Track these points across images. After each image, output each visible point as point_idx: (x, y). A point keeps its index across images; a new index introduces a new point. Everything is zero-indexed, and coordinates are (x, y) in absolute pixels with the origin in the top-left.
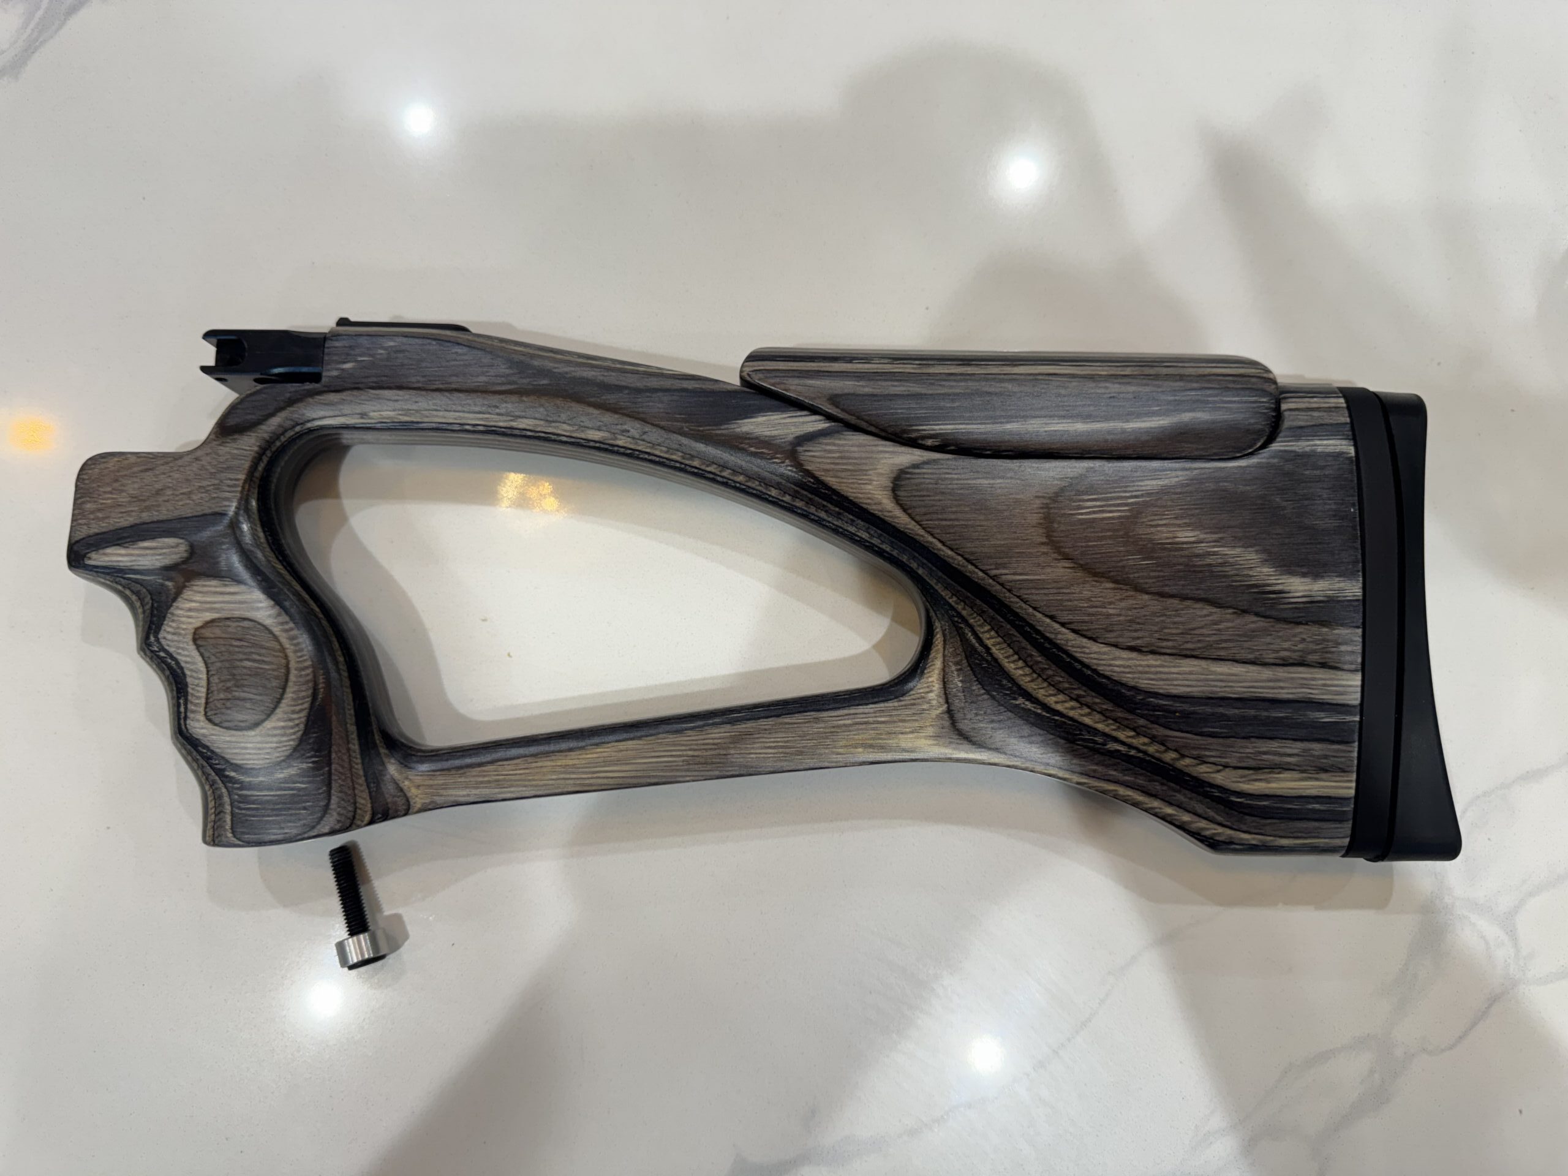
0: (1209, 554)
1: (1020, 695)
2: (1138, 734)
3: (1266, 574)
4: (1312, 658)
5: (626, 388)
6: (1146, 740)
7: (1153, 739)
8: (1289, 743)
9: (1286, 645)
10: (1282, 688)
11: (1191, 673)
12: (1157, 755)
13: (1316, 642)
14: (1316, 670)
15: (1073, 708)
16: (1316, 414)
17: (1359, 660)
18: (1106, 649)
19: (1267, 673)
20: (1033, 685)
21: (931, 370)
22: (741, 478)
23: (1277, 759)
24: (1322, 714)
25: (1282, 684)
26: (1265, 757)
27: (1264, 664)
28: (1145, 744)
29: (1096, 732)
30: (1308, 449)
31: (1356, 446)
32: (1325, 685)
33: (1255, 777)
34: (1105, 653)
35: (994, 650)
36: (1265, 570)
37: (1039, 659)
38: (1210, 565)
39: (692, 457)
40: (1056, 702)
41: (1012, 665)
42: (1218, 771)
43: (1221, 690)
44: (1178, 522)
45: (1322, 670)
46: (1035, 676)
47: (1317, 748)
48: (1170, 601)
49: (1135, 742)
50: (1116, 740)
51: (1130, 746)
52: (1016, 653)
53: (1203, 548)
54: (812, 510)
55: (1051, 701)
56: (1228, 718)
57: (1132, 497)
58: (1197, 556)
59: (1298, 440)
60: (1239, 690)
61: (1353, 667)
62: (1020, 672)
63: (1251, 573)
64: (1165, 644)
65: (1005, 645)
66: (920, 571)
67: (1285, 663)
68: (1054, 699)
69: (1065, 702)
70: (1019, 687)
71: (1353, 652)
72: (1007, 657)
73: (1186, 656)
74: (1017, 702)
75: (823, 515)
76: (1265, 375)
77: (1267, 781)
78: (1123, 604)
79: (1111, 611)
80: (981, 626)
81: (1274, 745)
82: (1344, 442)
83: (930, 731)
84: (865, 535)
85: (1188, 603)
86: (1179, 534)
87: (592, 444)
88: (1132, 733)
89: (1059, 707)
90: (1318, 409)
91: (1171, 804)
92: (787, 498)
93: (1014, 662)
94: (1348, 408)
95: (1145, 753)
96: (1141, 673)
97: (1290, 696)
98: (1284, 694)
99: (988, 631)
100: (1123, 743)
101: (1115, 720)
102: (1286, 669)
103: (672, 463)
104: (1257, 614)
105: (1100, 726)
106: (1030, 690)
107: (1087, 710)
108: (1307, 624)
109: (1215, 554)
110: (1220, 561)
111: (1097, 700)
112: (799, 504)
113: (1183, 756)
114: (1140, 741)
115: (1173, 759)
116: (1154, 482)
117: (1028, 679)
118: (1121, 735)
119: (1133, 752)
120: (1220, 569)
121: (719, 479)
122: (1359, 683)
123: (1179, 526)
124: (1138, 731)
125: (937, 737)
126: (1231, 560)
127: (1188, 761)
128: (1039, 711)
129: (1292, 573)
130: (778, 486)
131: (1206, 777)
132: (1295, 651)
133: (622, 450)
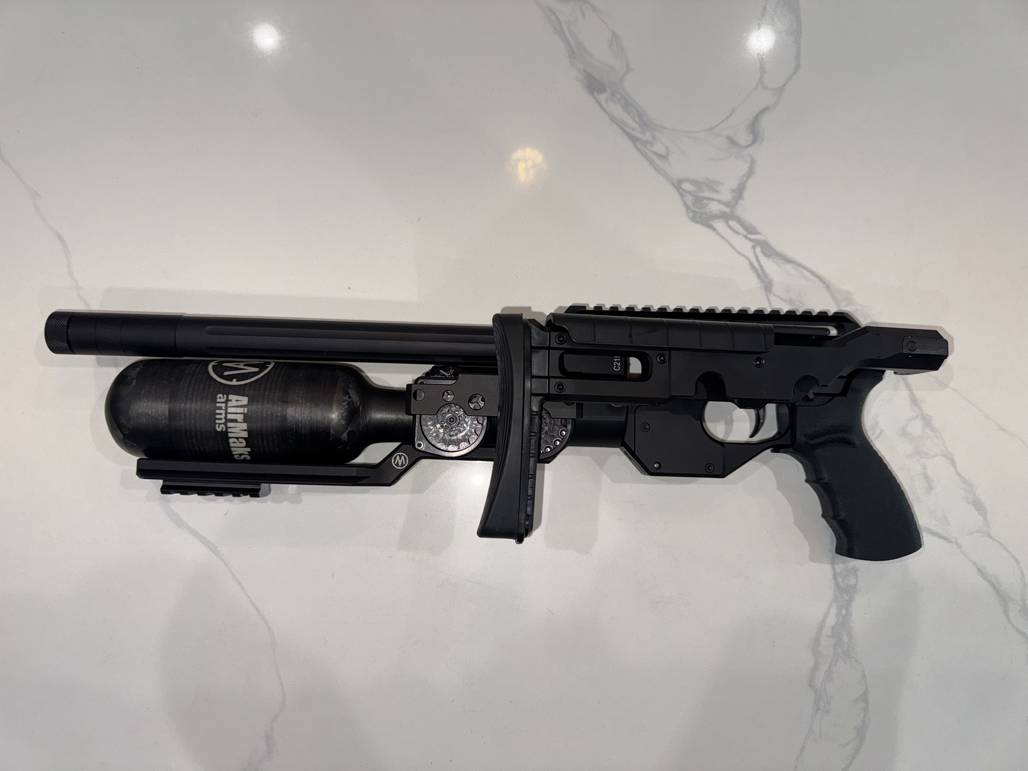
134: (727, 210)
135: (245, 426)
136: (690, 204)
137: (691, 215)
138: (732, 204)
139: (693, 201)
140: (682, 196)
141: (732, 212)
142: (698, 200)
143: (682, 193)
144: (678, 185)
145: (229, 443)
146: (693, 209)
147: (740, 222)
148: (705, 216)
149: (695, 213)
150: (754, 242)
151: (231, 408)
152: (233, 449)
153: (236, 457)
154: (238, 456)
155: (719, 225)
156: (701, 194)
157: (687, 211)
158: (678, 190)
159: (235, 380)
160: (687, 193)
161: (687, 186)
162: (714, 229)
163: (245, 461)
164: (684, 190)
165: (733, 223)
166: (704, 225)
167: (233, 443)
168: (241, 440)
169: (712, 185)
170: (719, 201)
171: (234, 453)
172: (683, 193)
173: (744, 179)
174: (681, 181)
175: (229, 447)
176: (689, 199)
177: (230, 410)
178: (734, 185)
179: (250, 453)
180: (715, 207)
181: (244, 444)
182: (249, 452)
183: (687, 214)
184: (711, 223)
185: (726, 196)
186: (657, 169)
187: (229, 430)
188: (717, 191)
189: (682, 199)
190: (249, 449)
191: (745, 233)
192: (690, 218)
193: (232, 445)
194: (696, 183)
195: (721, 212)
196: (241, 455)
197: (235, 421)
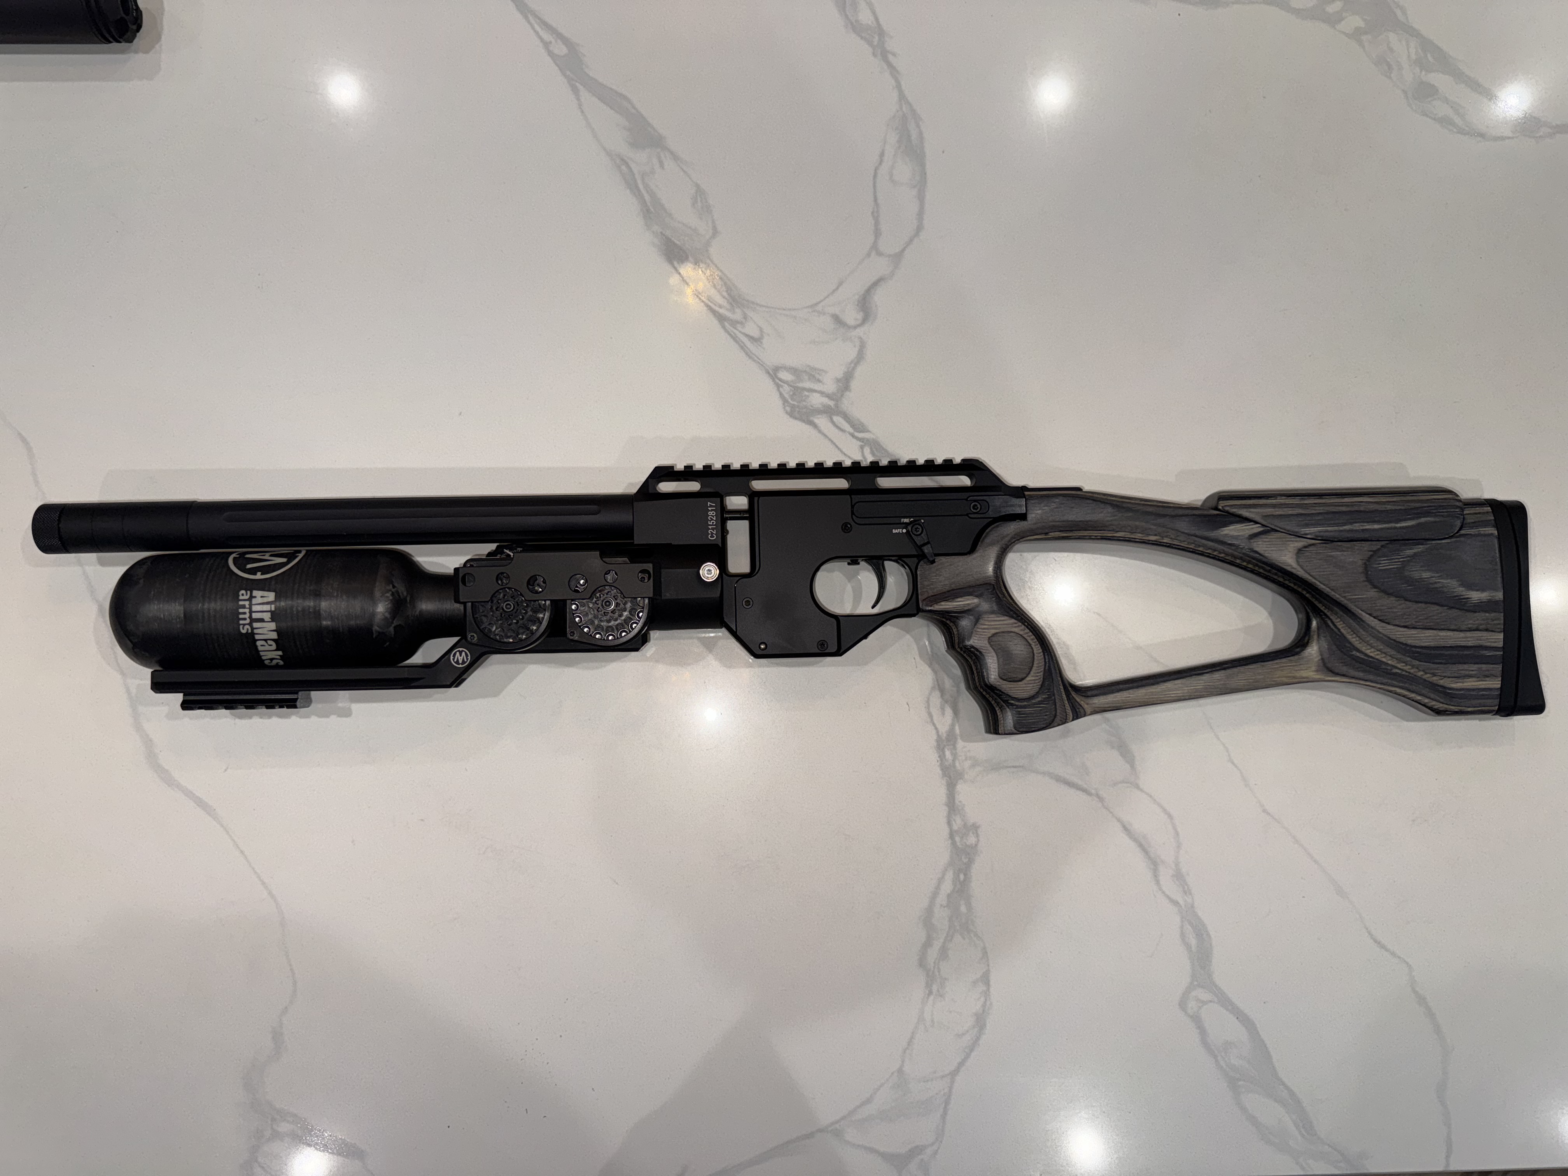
0: (1436, 583)
1: (1354, 650)
2: (1406, 665)
3: (1461, 591)
4: (1481, 627)
5: (1168, 515)
6: (1409, 667)
7: (1413, 666)
8: (1472, 665)
9: (1471, 622)
10: (1469, 641)
11: (1430, 636)
12: (1415, 674)
13: (1483, 620)
14: (1483, 632)
15: (1378, 655)
16: (1479, 515)
17: (1502, 627)
18: (1392, 627)
19: (1462, 635)
20: (1360, 645)
21: (1306, 502)
22: (1222, 555)
23: (1467, 673)
24: (1486, 652)
25: (1469, 639)
26: (1462, 672)
27: (1461, 631)
28: (1409, 669)
29: (1387, 664)
30: (1477, 533)
31: (1497, 530)
32: (1487, 639)
33: (1457, 681)
34: (1393, 629)
35: (1342, 630)
36: (1460, 589)
37: (1362, 633)
38: (1437, 588)
39: (1199, 546)
40: (1371, 652)
41: (1351, 637)
42: (1442, 679)
43: (1442, 644)
44: (1421, 569)
45: (1486, 632)
46: (1361, 641)
47: (1484, 667)
48: (1420, 604)
49: (1405, 668)
51: (1402, 670)
52: (1352, 631)
53: (1434, 580)
54: (1256, 568)
55: (1368, 652)
56: (1446, 655)
57: (1403, 558)
58: (1431, 584)
59: (1473, 529)
60: (1450, 643)
61: (1499, 630)
62: (1354, 639)
63: (1454, 590)
64: (1418, 624)
65: (1347, 628)
66: (1307, 595)
67: (1470, 630)
68: (1370, 651)
69: (1374, 652)
70: (1354, 646)
71: (1499, 624)
72: (1348, 633)
73: (1428, 629)
74: (1352, 653)
76: (1456, 498)
77: (1463, 682)
78: (1400, 607)
79: (1395, 610)
80: (1336, 619)
81: (1466, 666)
82: (1492, 529)
83: (1314, 668)
84: (1281, 579)
85: (1428, 605)
86: (1422, 574)
87: (1150, 542)
88: (1404, 664)
89: (1371, 654)
91: (1420, 695)
92: (1244, 563)
93: (1351, 635)
94: (1493, 512)
95: (1409, 673)
96: (1408, 637)
97: (1472, 645)
98: (1470, 644)
99: (1339, 622)
100: (1399, 669)
101: (1397, 659)
102: (1471, 632)
103: (1188, 549)
104: (1458, 609)
105: (1389, 662)
106: (1359, 647)
107: (1384, 655)
108: (1479, 612)
109: (1439, 582)
110: (1441, 585)
111: (1389, 650)
112: (1250, 567)
113: (1426, 673)
114: (1407, 668)
115: (1422, 675)
116: (1411, 551)
117: (1358, 642)
118: (1399, 666)
119: (1404, 673)
120: (1441, 589)
121: (1211, 556)
122: (1502, 637)
123: (1423, 570)
124: (1406, 664)
125: (1317, 671)
126: (1446, 585)
127: (1428, 675)
128: (1363, 657)
129: (1472, 590)
130: (1240, 559)
131: (1436, 683)
132: (1474, 624)
133: (1165, 544)
134: (832, 403)
135: (273, 626)
136: (786, 396)
137: (788, 409)
138: (836, 397)
139: (791, 393)
140: (778, 386)
141: (837, 406)
142: (797, 391)
143: (778, 383)
144: (773, 373)
145: (256, 647)
146: (791, 402)
147: (846, 417)
148: (804, 410)
149: (793, 406)
150: (863, 442)
151: (256, 606)
152: (262, 653)
153: (267, 662)
154: (269, 661)
155: (822, 421)
156: (800, 385)
157: (784, 404)
158: (774, 380)
159: (259, 573)
160: (784, 383)
161: (784, 375)
162: (815, 426)
163: (277, 666)
164: (780, 380)
165: (837, 419)
166: (803, 421)
167: (262, 646)
168: (270, 642)
169: (813, 374)
170: (822, 393)
171: (264, 658)
172: (780, 383)
173: (852, 365)
174: (777, 369)
175: (258, 651)
176: (786, 389)
177: (254, 608)
178: (840, 374)
179: (282, 658)
180: (817, 400)
181: (274, 647)
182: (280, 656)
183: (784, 408)
184: (812, 418)
185: (830, 386)
186: (749, 354)
187: (256, 631)
188: (819, 381)
189: (778, 390)
190: (280, 653)
191: (851, 430)
192: (787, 413)
193: (260, 648)
194: (794, 371)
195: (824, 406)
196: (272, 660)
197: (261, 620)
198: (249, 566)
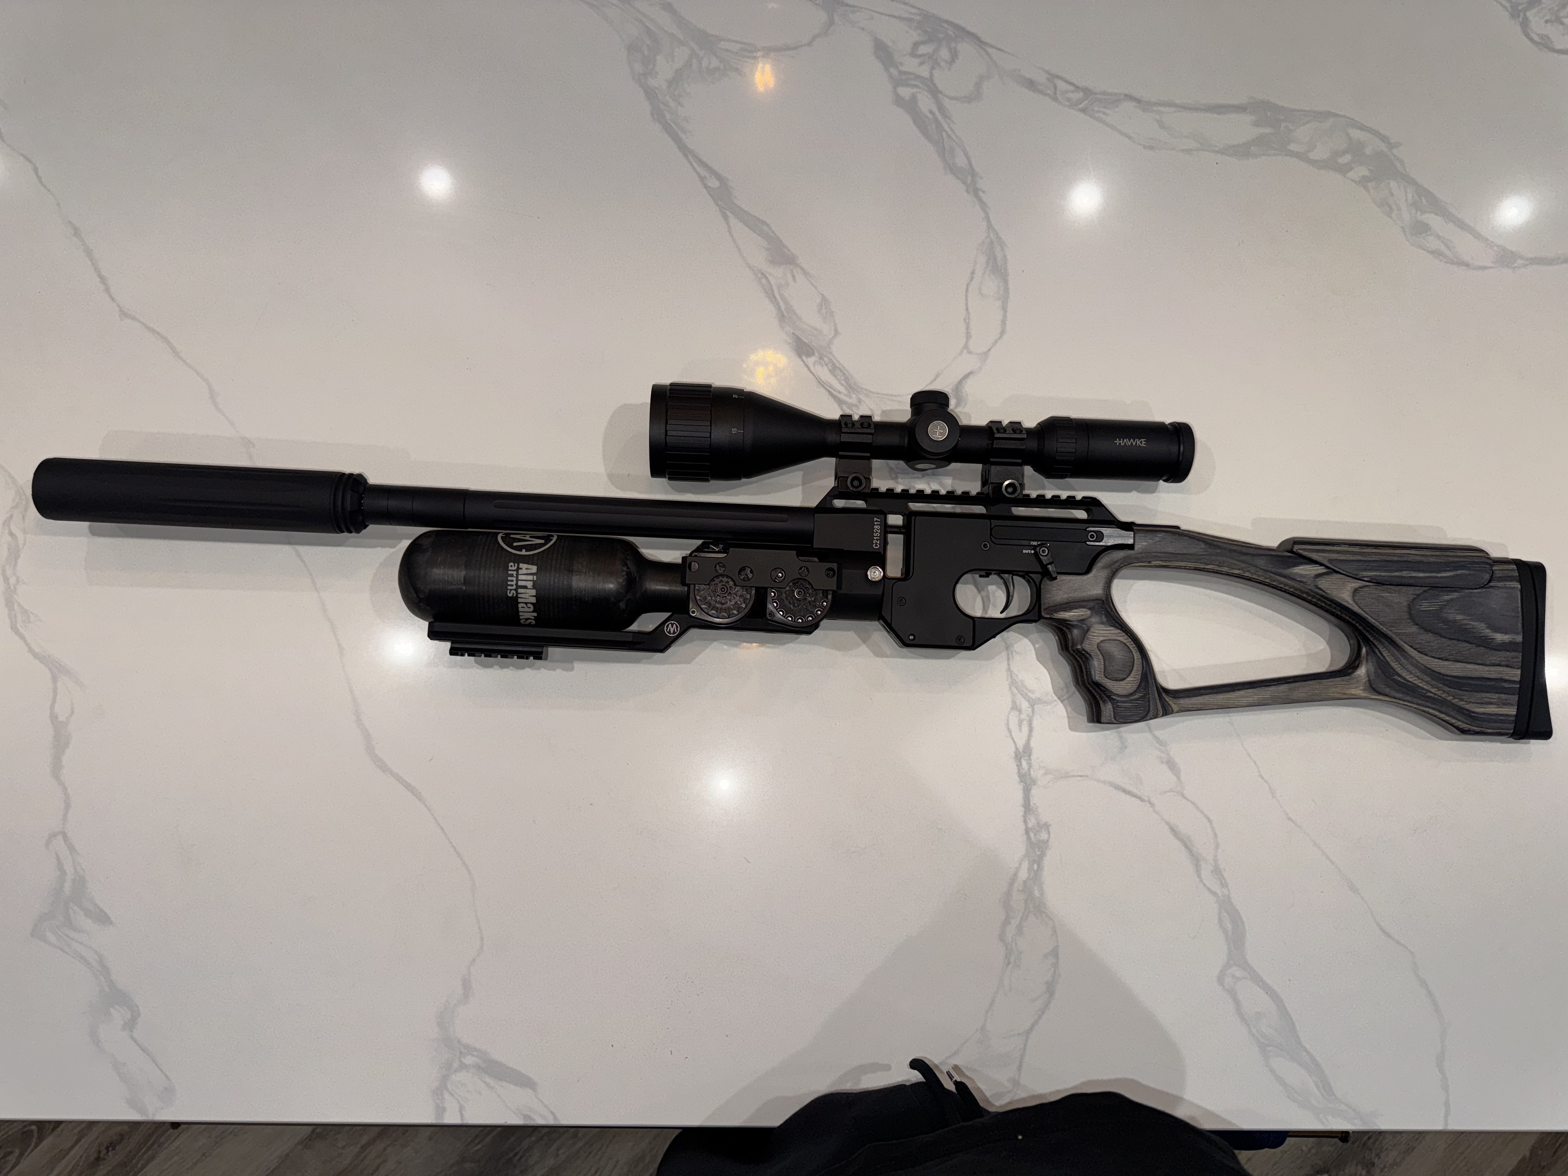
0: (1467, 624)
1: (1397, 675)
2: (1439, 690)
3: (1488, 632)
4: (1503, 663)
5: (1249, 554)
6: (1442, 692)
7: (1444, 692)
8: (1493, 694)
9: (1494, 658)
10: (1491, 674)
11: (1459, 668)
12: (1446, 698)
13: (1504, 657)
16: (1506, 572)
17: (1520, 665)
18: (1430, 659)
19: (1487, 668)
20: (1401, 671)
22: (1292, 590)
23: (1488, 700)
24: (1506, 684)
25: (1492, 673)
26: (1485, 699)
27: (1486, 665)
28: (1441, 694)
29: (1423, 689)
30: (1503, 586)
31: (1521, 585)
32: (1507, 673)
33: (1480, 706)
35: (1387, 658)
37: (1404, 661)
38: (1468, 629)
39: (1274, 581)
40: (1410, 678)
41: (1394, 664)
42: (1468, 704)
43: (1469, 674)
45: (1507, 668)
46: (1402, 668)
47: (1503, 696)
48: (1453, 641)
50: (1431, 692)
51: (1435, 694)
52: (1395, 659)
53: (1466, 622)
54: (1319, 602)
55: (1407, 677)
56: (1472, 685)
57: (1441, 602)
58: (1463, 624)
59: (1500, 582)
60: (1477, 675)
61: (1518, 667)
62: (1396, 666)
63: (1483, 631)
64: (1451, 657)
65: (1391, 656)
66: (1360, 627)
67: (1494, 665)
68: (1409, 676)
69: (1412, 677)
70: (1395, 671)
71: (1518, 662)
72: (1392, 661)
73: (1458, 662)
74: (1394, 677)
75: (1323, 605)
76: (1487, 556)
77: (1485, 708)
78: (1436, 642)
80: (1383, 648)
81: (1488, 695)
82: (1517, 583)
83: (1361, 688)
84: (1339, 613)
85: (1460, 642)
86: (1457, 617)
88: (1437, 690)
89: (1410, 680)
90: (1507, 570)
91: (1449, 716)
92: (1310, 598)
94: (1518, 570)
95: (1441, 697)
96: (1441, 668)
97: (1494, 677)
99: (1385, 651)
100: (1433, 693)
101: (1431, 685)
102: (1493, 667)
103: (1265, 583)
104: (1483, 647)
105: (1425, 687)
106: (1400, 673)
107: (1421, 681)
108: (1502, 651)
109: (1470, 624)
110: (1471, 627)
111: (1425, 677)
112: (1314, 600)
113: (1455, 698)
114: (1439, 693)
115: (1450, 699)
116: (1449, 596)
117: (1399, 669)
118: (1433, 690)
119: (1436, 697)
120: (1471, 630)
121: (1282, 590)
122: (1520, 673)
123: (1456, 613)
125: (1364, 690)
126: (1475, 627)
127: (1456, 700)
128: (1403, 681)
129: (1498, 632)
130: (1307, 593)
131: (1463, 706)
132: (1497, 661)
133: (1247, 578)
135: (533, 593)
145: (517, 608)
151: (522, 576)
152: (521, 614)
153: (523, 621)
154: (526, 621)
159: (524, 550)
163: (531, 625)
167: (522, 608)
168: (529, 606)
171: (522, 618)
175: (518, 612)
181: (532, 609)
182: (536, 617)
187: (519, 596)
190: (536, 615)
193: (520, 609)
196: (528, 619)
198: (515, 544)
